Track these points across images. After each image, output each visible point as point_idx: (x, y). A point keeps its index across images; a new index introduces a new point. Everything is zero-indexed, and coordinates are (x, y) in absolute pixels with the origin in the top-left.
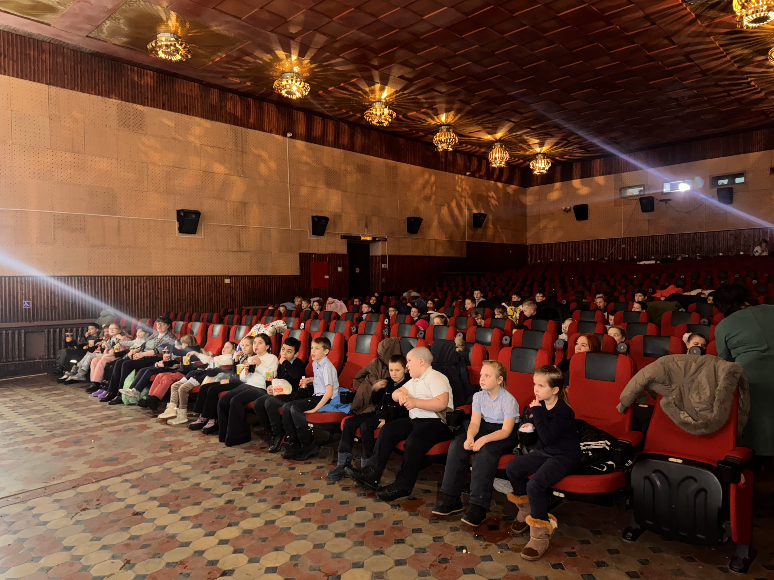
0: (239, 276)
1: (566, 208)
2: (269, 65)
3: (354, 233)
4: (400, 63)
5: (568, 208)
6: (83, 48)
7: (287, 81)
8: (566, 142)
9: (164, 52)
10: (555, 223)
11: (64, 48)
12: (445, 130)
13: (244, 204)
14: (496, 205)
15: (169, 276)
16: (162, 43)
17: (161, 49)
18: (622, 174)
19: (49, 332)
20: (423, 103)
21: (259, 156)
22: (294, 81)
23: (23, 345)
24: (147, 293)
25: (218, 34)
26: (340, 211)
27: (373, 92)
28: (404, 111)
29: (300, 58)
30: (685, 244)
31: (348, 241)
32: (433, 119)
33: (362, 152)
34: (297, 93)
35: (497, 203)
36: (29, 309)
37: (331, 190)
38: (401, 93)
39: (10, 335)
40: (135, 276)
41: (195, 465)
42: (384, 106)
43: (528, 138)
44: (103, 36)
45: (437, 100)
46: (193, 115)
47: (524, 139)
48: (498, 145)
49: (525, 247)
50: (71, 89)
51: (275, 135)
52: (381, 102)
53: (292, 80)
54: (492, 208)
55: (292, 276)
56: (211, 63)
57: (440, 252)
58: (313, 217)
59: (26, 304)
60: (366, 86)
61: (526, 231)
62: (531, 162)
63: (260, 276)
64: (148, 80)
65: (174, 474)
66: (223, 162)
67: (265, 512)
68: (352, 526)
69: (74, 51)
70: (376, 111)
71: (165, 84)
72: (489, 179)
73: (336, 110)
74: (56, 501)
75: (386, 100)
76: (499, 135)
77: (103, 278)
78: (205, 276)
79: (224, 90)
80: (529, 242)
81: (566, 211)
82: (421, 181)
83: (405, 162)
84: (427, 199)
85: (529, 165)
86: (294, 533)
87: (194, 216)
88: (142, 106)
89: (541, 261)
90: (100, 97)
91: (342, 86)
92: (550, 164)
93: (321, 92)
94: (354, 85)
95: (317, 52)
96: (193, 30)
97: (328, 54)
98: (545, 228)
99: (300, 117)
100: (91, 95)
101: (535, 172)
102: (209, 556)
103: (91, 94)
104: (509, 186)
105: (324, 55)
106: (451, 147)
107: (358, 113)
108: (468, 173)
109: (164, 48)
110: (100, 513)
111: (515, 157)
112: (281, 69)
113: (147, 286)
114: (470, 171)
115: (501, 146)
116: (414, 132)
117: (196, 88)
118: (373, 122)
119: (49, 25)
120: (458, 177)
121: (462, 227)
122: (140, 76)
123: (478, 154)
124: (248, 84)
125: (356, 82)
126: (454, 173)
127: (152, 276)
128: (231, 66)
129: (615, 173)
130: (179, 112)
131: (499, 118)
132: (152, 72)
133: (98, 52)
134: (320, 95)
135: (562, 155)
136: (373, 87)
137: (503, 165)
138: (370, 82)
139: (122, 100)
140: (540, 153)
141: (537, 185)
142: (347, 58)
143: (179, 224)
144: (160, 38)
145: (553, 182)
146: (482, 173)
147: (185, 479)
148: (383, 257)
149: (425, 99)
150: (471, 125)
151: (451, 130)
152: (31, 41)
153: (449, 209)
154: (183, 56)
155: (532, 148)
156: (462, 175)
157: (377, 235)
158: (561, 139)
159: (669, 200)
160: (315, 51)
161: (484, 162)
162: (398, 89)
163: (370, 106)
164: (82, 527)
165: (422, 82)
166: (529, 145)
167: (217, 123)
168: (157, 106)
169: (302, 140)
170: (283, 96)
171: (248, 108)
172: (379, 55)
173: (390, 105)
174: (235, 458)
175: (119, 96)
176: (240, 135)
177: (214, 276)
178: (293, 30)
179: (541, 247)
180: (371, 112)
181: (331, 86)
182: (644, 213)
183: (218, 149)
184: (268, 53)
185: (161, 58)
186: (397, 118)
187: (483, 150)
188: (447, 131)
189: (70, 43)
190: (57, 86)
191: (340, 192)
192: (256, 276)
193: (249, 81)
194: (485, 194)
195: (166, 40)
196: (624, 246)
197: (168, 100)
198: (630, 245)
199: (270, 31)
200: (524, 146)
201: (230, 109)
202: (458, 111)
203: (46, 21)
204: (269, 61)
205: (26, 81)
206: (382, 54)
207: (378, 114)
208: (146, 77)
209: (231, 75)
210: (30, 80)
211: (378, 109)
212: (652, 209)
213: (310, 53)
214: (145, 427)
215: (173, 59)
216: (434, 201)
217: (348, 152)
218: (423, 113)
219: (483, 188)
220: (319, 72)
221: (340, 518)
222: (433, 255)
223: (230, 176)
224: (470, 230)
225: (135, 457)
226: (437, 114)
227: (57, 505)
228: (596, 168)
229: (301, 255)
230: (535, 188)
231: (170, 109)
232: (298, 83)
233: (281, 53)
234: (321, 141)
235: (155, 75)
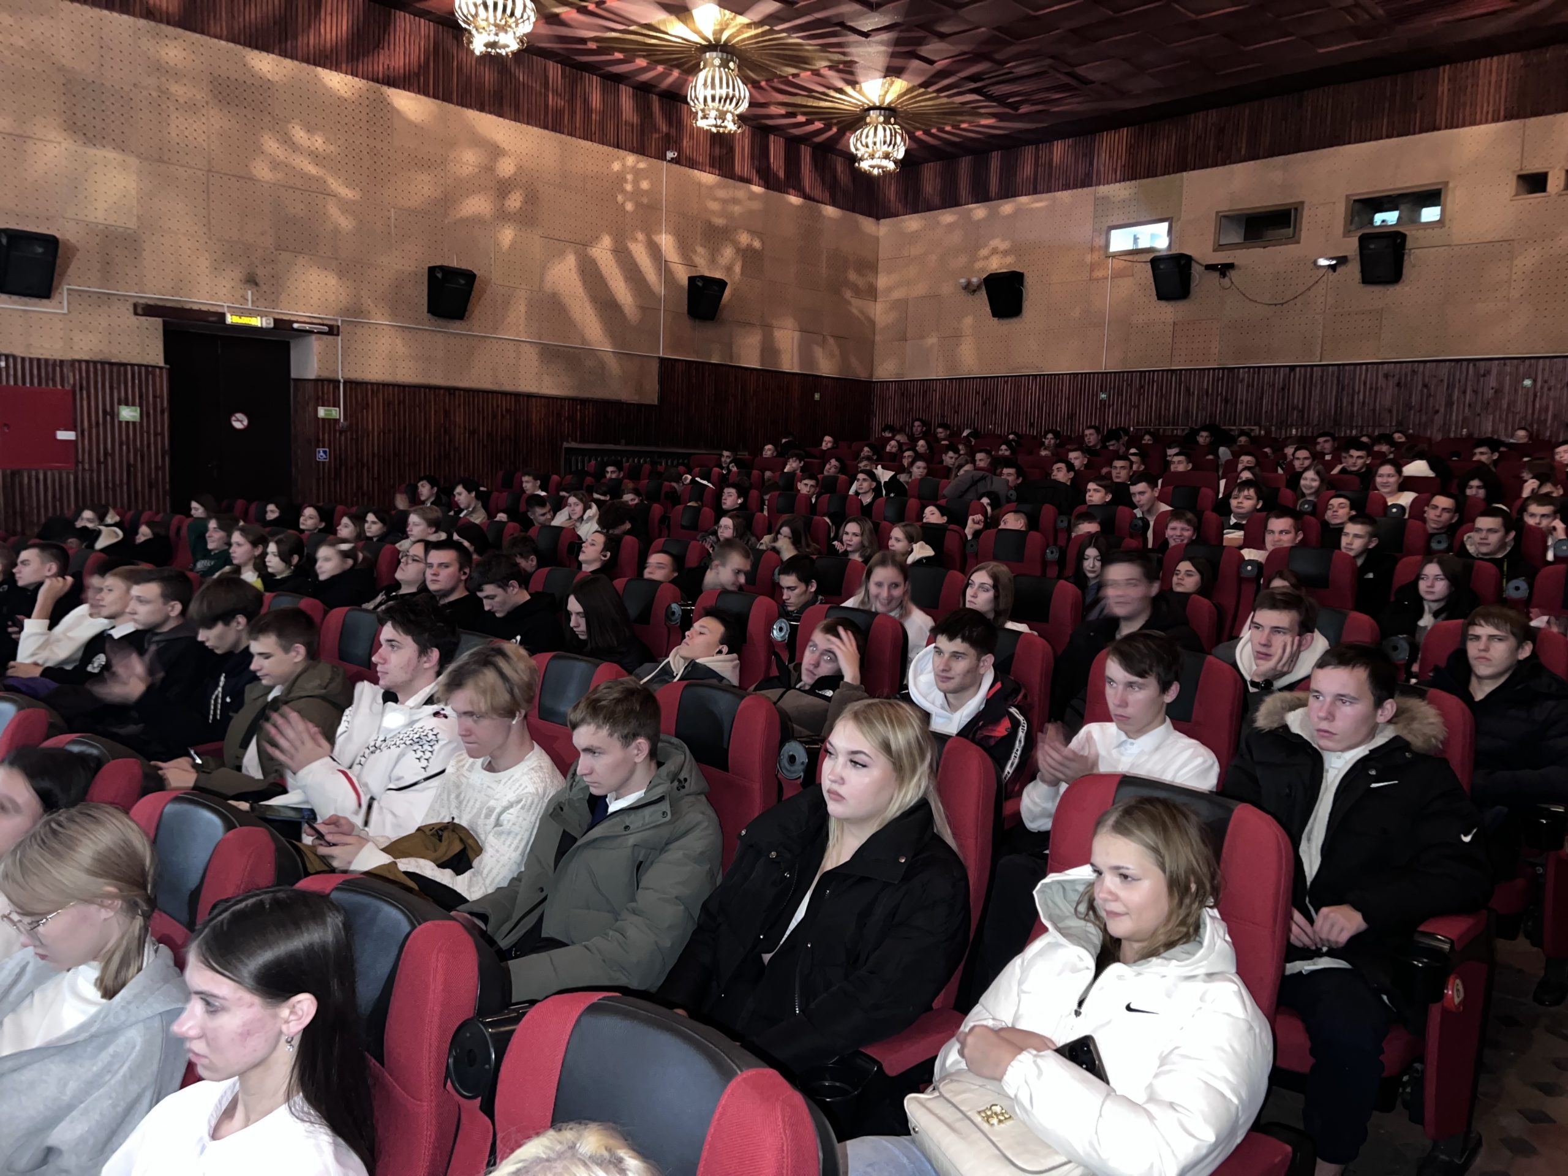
1: (968, 282)
3: (198, 301)
5: (975, 280)
26: (132, 224)
30: (1262, 398)
31: (165, 324)
37: (89, 150)
43: (795, 39)
48: (714, 58)
62: (855, 135)
76: (705, 24)
80: (880, 374)
81: (970, 289)
101: (865, 166)
108: (670, 155)
114: (677, 150)
115: (724, 64)
129: (1098, 183)
137: (729, 126)
141: (906, 214)
148: (328, 384)
156: (648, 156)
157: (293, 313)
159: (1231, 266)
179: (904, 388)
182: (1162, 305)
191: (133, 160)
196: (1103, 396)
198: (1120, 394)
212: (1186, 294)
217: (174, 32)
224: (675, 325)
228: (1051, 168)
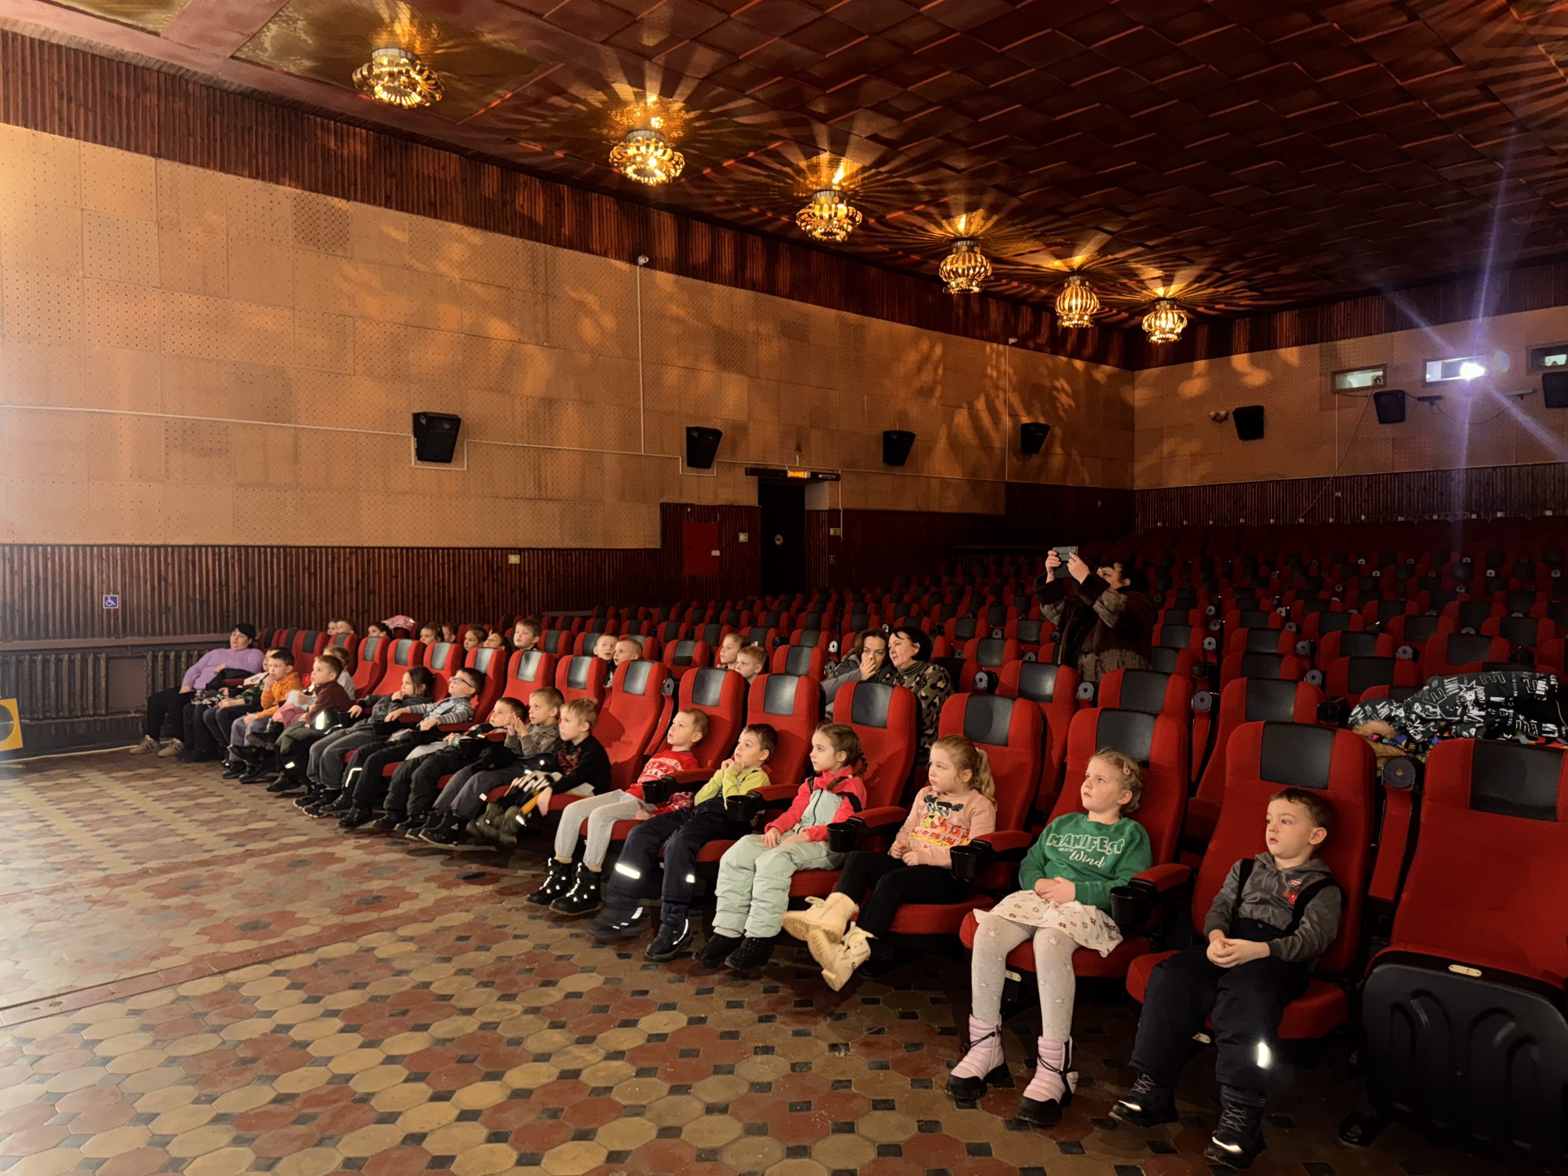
0: (538, 549)
1: (1217, 415)
2: (599, 117)
3: (773, 463)
4: (871, 108)
5: (1223, 413)
6: (225, 82)
7: (638, 148)
8: (1219, 274)
9: (387, 89)
10: (1194, 446)
11: (187, 82)
12: (964, 248)
13: (549, 403)
14: (1070, 406)
15: (396, 548)
16: (383, 69)
17: (381, 82)
18: (1338, 342)
19: (155, 658)
20: (920, 192)
21: (581, 304)
22: (652, 148)
23: (103, 684)
24: (351, 582)
25: (495, 49)
26: (745, 419)
27: (815, 169)
28: (880, 210)
29: (665, 100)
30: (1471, 492)
31: (759, 479)
32: (940, 226)
33: (790, 296)
34: (657, 172)
35: (1073, 404)
36: (116, 611)
37: (724, 375)
38: (873, 171)
39: (78, 663)
40: (327, 548)
41: (423, 943)
42: (837, 199)
43: (1139, 266)
44: (264, 57)
45: (950, 186)
46: (447, 220)
47: (1131, 269)
48: (1076, 280)
49: (1130, 493)
50: (202, 166)
51: (613, 261)
52: (830, 190)
53: (648, 146)
54: (1061, 413)
55: (645, 549)
56: (482, 111)
57: (951, 504)
58: (689, 430)
59: (110, 601)
60: (802, 157)
61: (1133, 461)
62: (1146, 318)
63: (579, 549)
64: (357, 147)
65: (380, 960)
66: (507, 315)
67: (561, 1051)
68: (744, 1089)
69: (209, 87)
70: (821, 209)
71: (391, 155)
72: (1055, 352)
73: (739, 209)
74: (134, 1012)
75: (843, 187)
76: (1078, 260)
77: (262, 550)
78: (469, 549)
79: (510, 168)
80: (1140, 484)
81: (1218, 419)
82: (912, 357)
83: (882, 318)
84: (926, 393)
85: (1141, 324)
86: (618, 1099)
87: (447, 426)
88: (344, 202)
89: (1164, 523)
90: (259, 183)
91: (750, 159)
92: (1185, 322)
93: (707, 171)
94: (776, 155)
95: (700, 85)
96: (446, 41)
97: (721, 89)
98: (1172, 455)
99: (666, 225)
100: (241, 179)
101: (1154, 339)
102: (434, 1146)
103: (242, 175)
104: (1098, 368)
105: (715, 93)
106: (977, 285)
107: (785, 214)
108: (1012, 341)
109: (387, 79)
110: (220, 1041)
111: (1112, 306)
112: (625, 121)
113: (351, 569)
114: (1015, 337)
115: (1083, 284)
116: (900, 253)
117: (453, 165)
118: (814, 233)
119: (157, 34)
120: (991, 348)
121: (998, 452)
122: (341, 139)
123: (1031, 300)
124: (560, 154)
125: (780, 150)
126: (982, 339)
127: (362, 548)
128: (522, 117)
129: (1322, 341)
130: (418, 213)
131: (1078, 224)
132: (364, 131)
133: (255, 90)
134: (705, 178)
135: (1210, 302)
136: (814, 159)
137: (1086, 324)
138: (809, 149)
139: (304, 188)
140: (1164, 299)
141: (1158, 366)
142: (761, 98)
143: (418, 442)
144: (378, 60)
145: (1191, 358)
146: (1042, 339)
147: (400, 973)
148: (833, 513)
149: (924, 183)
150: (1018, 238)
151: (976, 249)
152: (123, 66)
153: (970, 414)
154: (424, 97)
155: (1146, 288)
156: (999, 343)
157: (820, 467)
158: (1207, 270)
159: (1439, 398)
160: (693, 84)
161: (1046, 317)
162: (868, 162)
163: (808, 199)
164: (178, 1072)
165: (915, 149)
166: (1142, 282)
167: (496, 235)
168: (375, 200)
169: (668, 271)
170: (630, 179)
171: (559, 206)
172: (828, 92)
173: (851, 197)
174: (507, 929)
175: (297, 181)
176: (542, 261)
177: (488, 549)
178: (649, 40)
179: (1163, 495)
180: (811, 211)
181: (729, 158)
182: (1384, 426)
183: (497, 289)
184: (598, 90)
185: (381, 99)
186: (864, 225)
187: (1044, 291)
188: (968, 251)
189: (201, 71)
190: (174, 159)
191: (746, 378)
192: (572, 550)
193: (560, 149)
194: (1047, 383)
195: (391, 63)
196: (1338, 494)
197: (397, 188)
198: (1352, 491)
199: (604, 42)
200: (1131, 284)
201: (522, 206)
202: (992, 210)
203: (150, 27)
204: (599, 105)
205: (112, 149)
206: (832, 90)
207: (826, 215)
208: (351, 141)
209: (523, 135)
210: (120, 147)
211: (826, 206)
212: (1402, 419)
213: (684, 90)
214: (331, 859)
215: (404, 102)
216: (941, 397)
217: (762, 295)
218: (920, 214)
219: (1045, 372)
220: (702, 128)
221: (717, 1070)
222: (936, 509)
223: (521, 345)
224: (1015, 460)
225: (305, 921)
226: (948, 217)
227: (133, 1021)
228: (1282, 331)
229: (665, 508)
230: (1154, 371)
231: (401, 207)
232: (661, 151)
233: (624, 89)
234: (708, 273)
235: (371, 138)
